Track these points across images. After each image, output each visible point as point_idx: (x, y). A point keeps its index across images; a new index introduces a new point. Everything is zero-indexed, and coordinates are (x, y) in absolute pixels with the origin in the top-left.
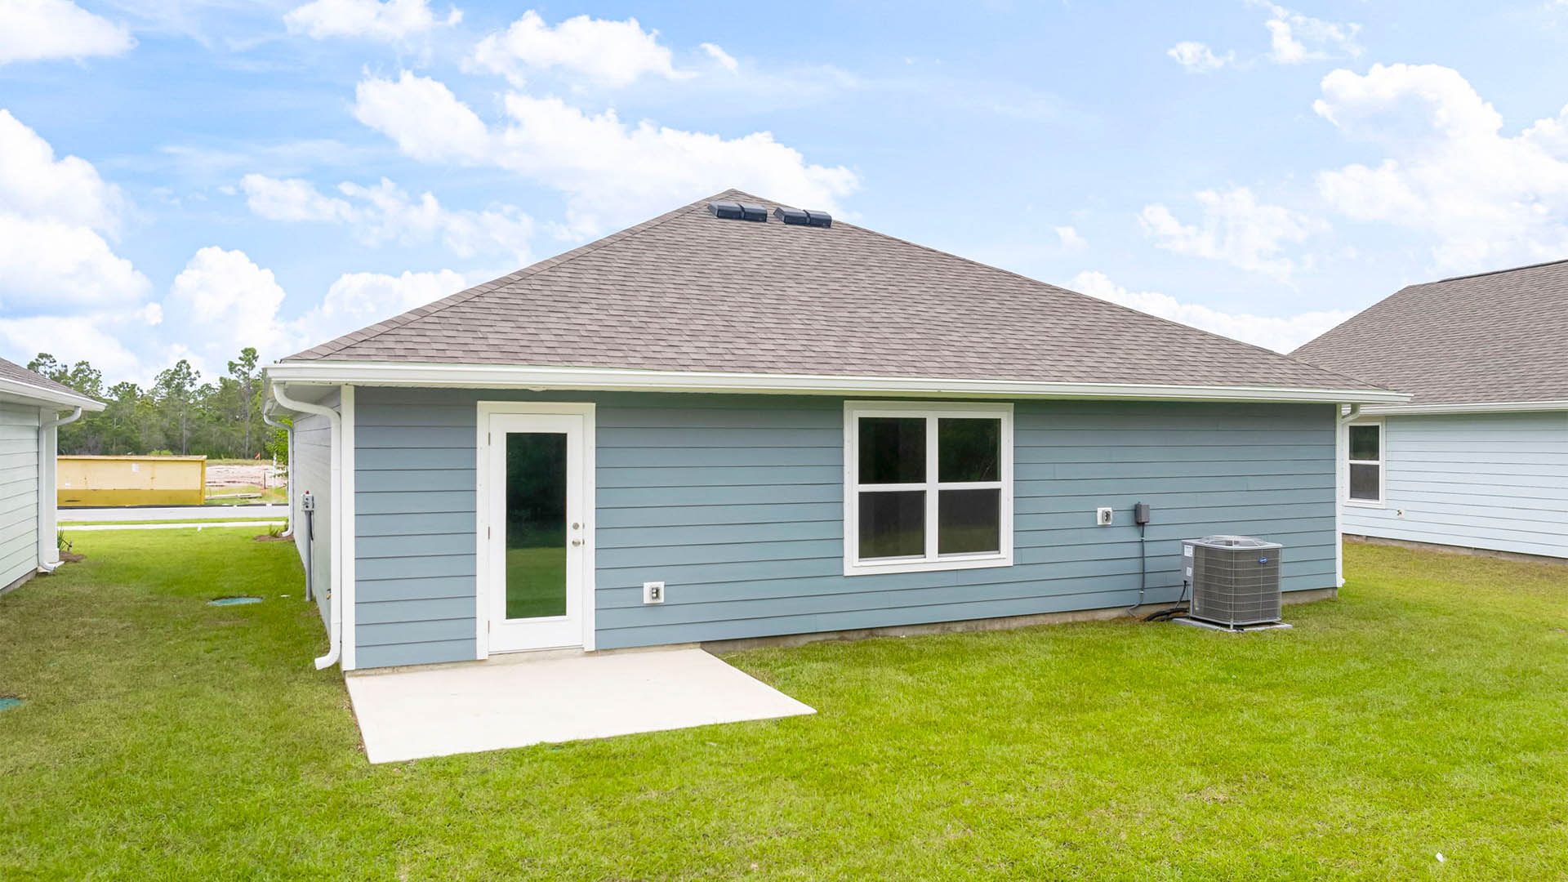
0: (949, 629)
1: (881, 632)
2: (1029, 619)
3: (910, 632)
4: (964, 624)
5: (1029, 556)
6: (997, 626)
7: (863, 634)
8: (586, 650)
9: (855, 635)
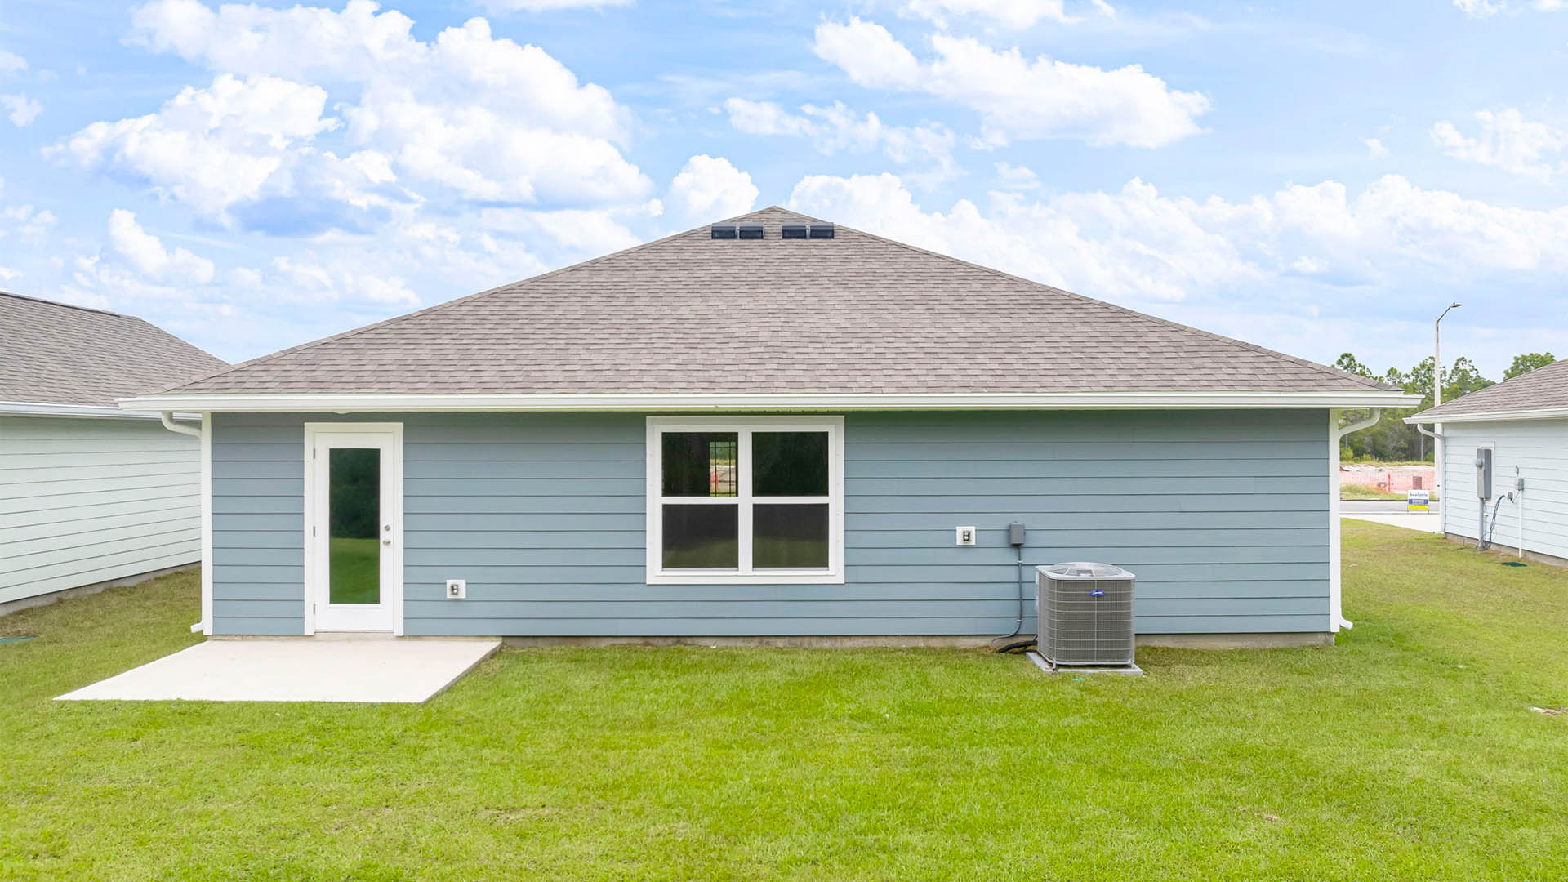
0: (768, 643)
1: (689, 641)
2: (866, 640)
3: (723, 643)
4: (787, 639)
5: (865, 574)
6: (827, 644)
7: (670, 641)
8: (396, 635)
9: (661, 642)
